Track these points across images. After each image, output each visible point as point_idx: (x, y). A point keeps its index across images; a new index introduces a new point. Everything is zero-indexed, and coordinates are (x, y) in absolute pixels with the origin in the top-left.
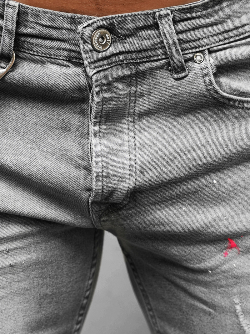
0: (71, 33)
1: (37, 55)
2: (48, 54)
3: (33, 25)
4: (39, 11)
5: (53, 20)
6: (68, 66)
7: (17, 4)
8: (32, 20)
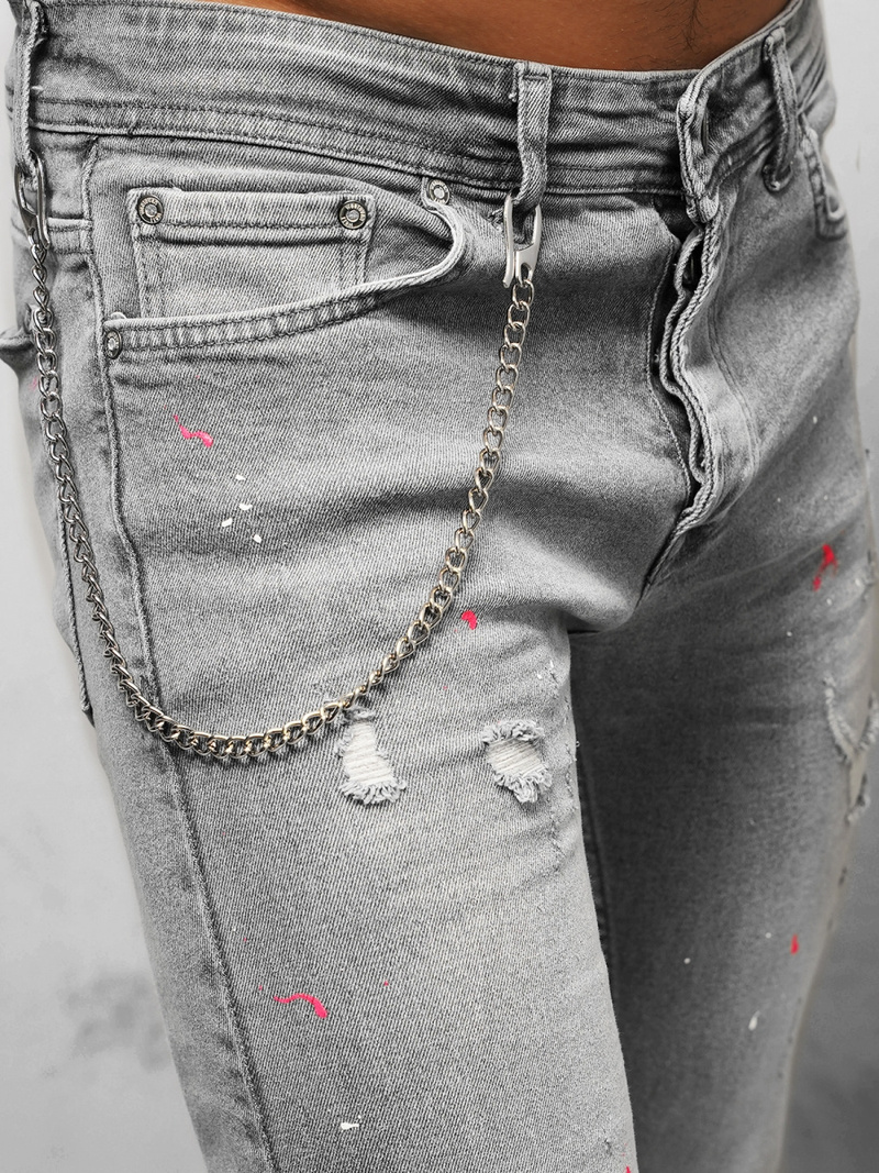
0: (648, 121)
1: (566, 195)
2: (594, 187)
3: (576, 117)
4: (592, 79)
5: (618, 96)
6: (628, 209)
7: (547, 69)
8: (575, 104)
